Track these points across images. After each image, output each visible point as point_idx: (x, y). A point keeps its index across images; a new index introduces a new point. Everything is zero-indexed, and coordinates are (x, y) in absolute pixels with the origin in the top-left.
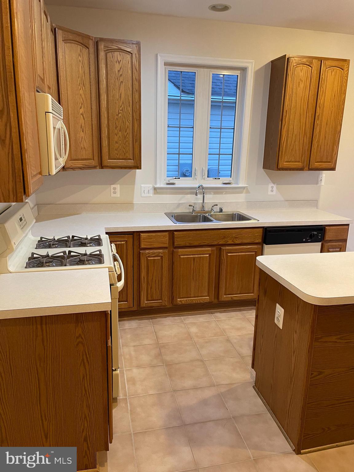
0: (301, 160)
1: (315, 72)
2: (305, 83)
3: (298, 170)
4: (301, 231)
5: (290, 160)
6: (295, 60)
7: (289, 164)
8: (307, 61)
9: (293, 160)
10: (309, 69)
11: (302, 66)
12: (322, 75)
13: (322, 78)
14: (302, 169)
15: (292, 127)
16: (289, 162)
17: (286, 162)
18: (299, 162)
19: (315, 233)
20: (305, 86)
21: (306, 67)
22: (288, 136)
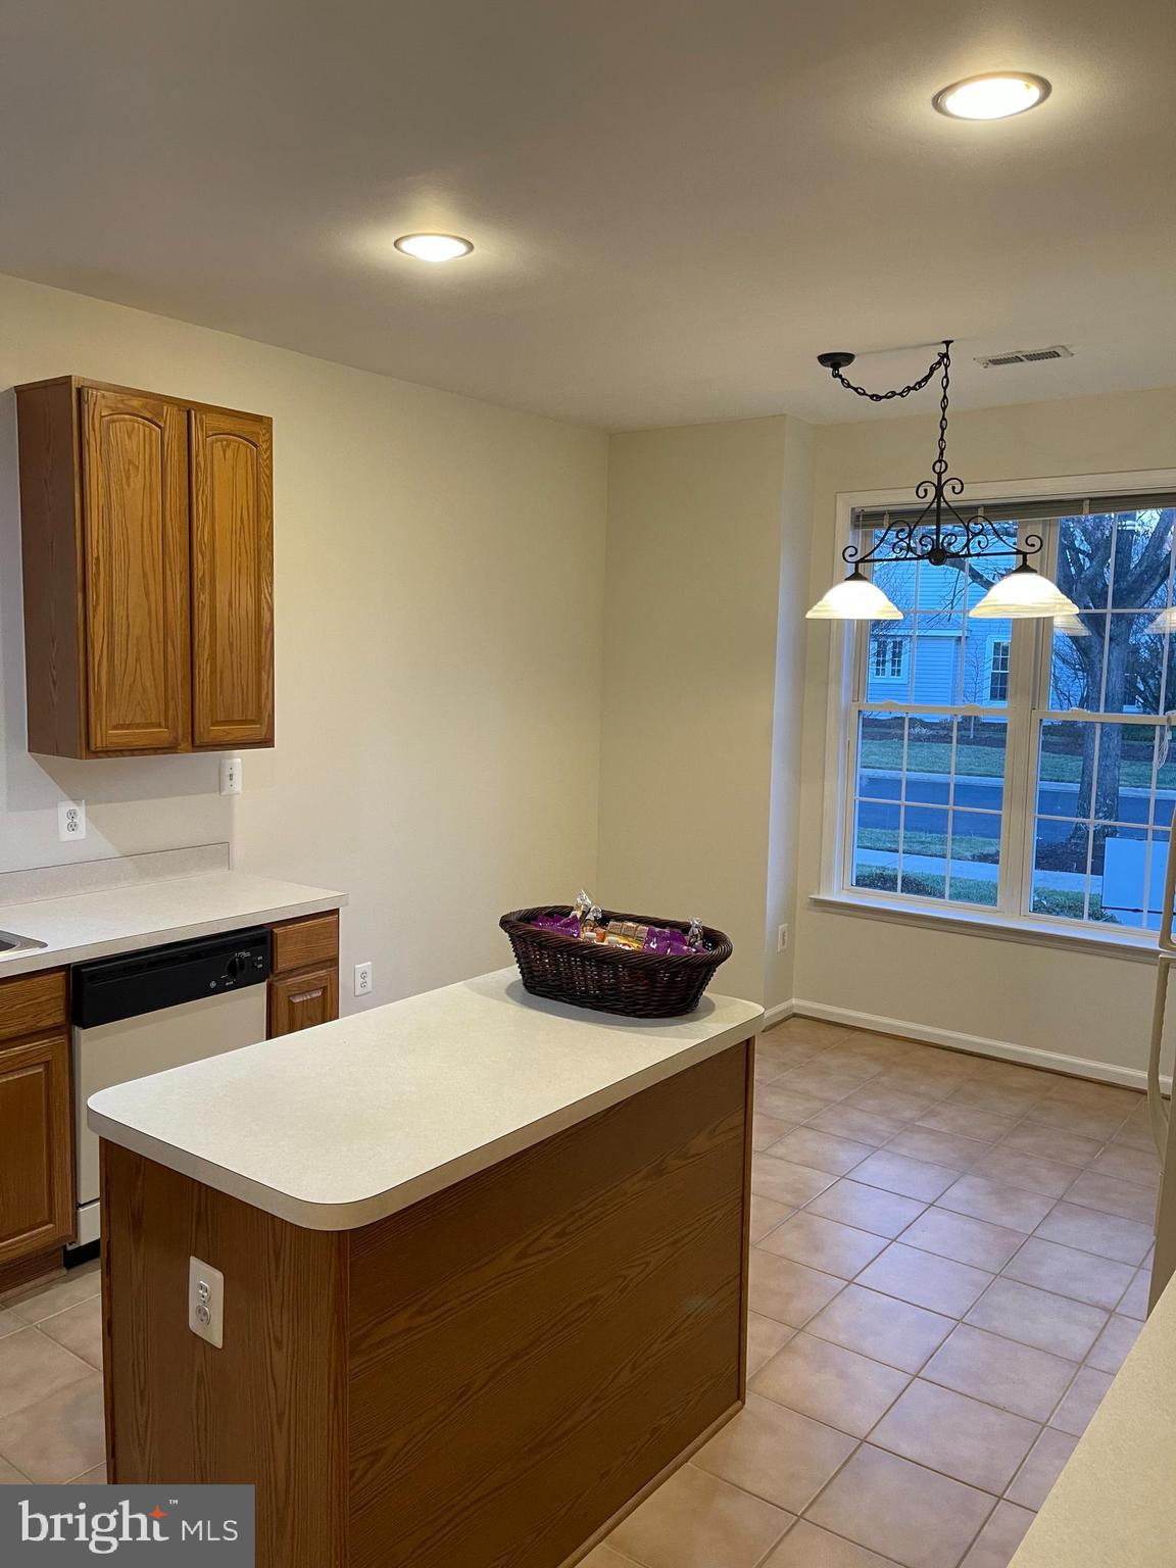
0: (166, 720)
1: (175, 445)
2: (147, 473)
3: (160, 751)
4: (200, 957)
5: (127, 722)
6: (103, 396)
7: (125, 735)
8: (145, 407)
9: (138, 721)
10: (154, 433)
11: (131, 421)
12: (197, 456)
13: (198, 464)
14: (171, 748)
15: (123, 613)
16: (128, 727)
17: (116, 727)
18: (160, 726)
19: (245, 954)
20: (148, 484)
21: (144, 425)
22: (111, 644)
